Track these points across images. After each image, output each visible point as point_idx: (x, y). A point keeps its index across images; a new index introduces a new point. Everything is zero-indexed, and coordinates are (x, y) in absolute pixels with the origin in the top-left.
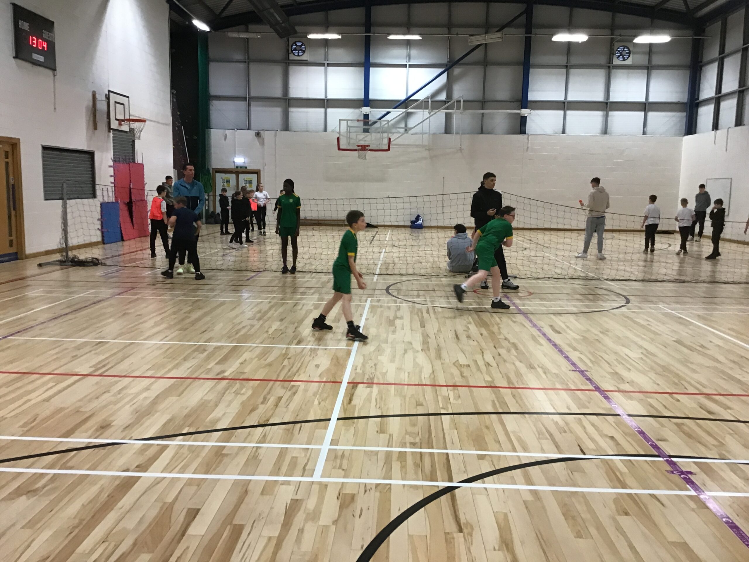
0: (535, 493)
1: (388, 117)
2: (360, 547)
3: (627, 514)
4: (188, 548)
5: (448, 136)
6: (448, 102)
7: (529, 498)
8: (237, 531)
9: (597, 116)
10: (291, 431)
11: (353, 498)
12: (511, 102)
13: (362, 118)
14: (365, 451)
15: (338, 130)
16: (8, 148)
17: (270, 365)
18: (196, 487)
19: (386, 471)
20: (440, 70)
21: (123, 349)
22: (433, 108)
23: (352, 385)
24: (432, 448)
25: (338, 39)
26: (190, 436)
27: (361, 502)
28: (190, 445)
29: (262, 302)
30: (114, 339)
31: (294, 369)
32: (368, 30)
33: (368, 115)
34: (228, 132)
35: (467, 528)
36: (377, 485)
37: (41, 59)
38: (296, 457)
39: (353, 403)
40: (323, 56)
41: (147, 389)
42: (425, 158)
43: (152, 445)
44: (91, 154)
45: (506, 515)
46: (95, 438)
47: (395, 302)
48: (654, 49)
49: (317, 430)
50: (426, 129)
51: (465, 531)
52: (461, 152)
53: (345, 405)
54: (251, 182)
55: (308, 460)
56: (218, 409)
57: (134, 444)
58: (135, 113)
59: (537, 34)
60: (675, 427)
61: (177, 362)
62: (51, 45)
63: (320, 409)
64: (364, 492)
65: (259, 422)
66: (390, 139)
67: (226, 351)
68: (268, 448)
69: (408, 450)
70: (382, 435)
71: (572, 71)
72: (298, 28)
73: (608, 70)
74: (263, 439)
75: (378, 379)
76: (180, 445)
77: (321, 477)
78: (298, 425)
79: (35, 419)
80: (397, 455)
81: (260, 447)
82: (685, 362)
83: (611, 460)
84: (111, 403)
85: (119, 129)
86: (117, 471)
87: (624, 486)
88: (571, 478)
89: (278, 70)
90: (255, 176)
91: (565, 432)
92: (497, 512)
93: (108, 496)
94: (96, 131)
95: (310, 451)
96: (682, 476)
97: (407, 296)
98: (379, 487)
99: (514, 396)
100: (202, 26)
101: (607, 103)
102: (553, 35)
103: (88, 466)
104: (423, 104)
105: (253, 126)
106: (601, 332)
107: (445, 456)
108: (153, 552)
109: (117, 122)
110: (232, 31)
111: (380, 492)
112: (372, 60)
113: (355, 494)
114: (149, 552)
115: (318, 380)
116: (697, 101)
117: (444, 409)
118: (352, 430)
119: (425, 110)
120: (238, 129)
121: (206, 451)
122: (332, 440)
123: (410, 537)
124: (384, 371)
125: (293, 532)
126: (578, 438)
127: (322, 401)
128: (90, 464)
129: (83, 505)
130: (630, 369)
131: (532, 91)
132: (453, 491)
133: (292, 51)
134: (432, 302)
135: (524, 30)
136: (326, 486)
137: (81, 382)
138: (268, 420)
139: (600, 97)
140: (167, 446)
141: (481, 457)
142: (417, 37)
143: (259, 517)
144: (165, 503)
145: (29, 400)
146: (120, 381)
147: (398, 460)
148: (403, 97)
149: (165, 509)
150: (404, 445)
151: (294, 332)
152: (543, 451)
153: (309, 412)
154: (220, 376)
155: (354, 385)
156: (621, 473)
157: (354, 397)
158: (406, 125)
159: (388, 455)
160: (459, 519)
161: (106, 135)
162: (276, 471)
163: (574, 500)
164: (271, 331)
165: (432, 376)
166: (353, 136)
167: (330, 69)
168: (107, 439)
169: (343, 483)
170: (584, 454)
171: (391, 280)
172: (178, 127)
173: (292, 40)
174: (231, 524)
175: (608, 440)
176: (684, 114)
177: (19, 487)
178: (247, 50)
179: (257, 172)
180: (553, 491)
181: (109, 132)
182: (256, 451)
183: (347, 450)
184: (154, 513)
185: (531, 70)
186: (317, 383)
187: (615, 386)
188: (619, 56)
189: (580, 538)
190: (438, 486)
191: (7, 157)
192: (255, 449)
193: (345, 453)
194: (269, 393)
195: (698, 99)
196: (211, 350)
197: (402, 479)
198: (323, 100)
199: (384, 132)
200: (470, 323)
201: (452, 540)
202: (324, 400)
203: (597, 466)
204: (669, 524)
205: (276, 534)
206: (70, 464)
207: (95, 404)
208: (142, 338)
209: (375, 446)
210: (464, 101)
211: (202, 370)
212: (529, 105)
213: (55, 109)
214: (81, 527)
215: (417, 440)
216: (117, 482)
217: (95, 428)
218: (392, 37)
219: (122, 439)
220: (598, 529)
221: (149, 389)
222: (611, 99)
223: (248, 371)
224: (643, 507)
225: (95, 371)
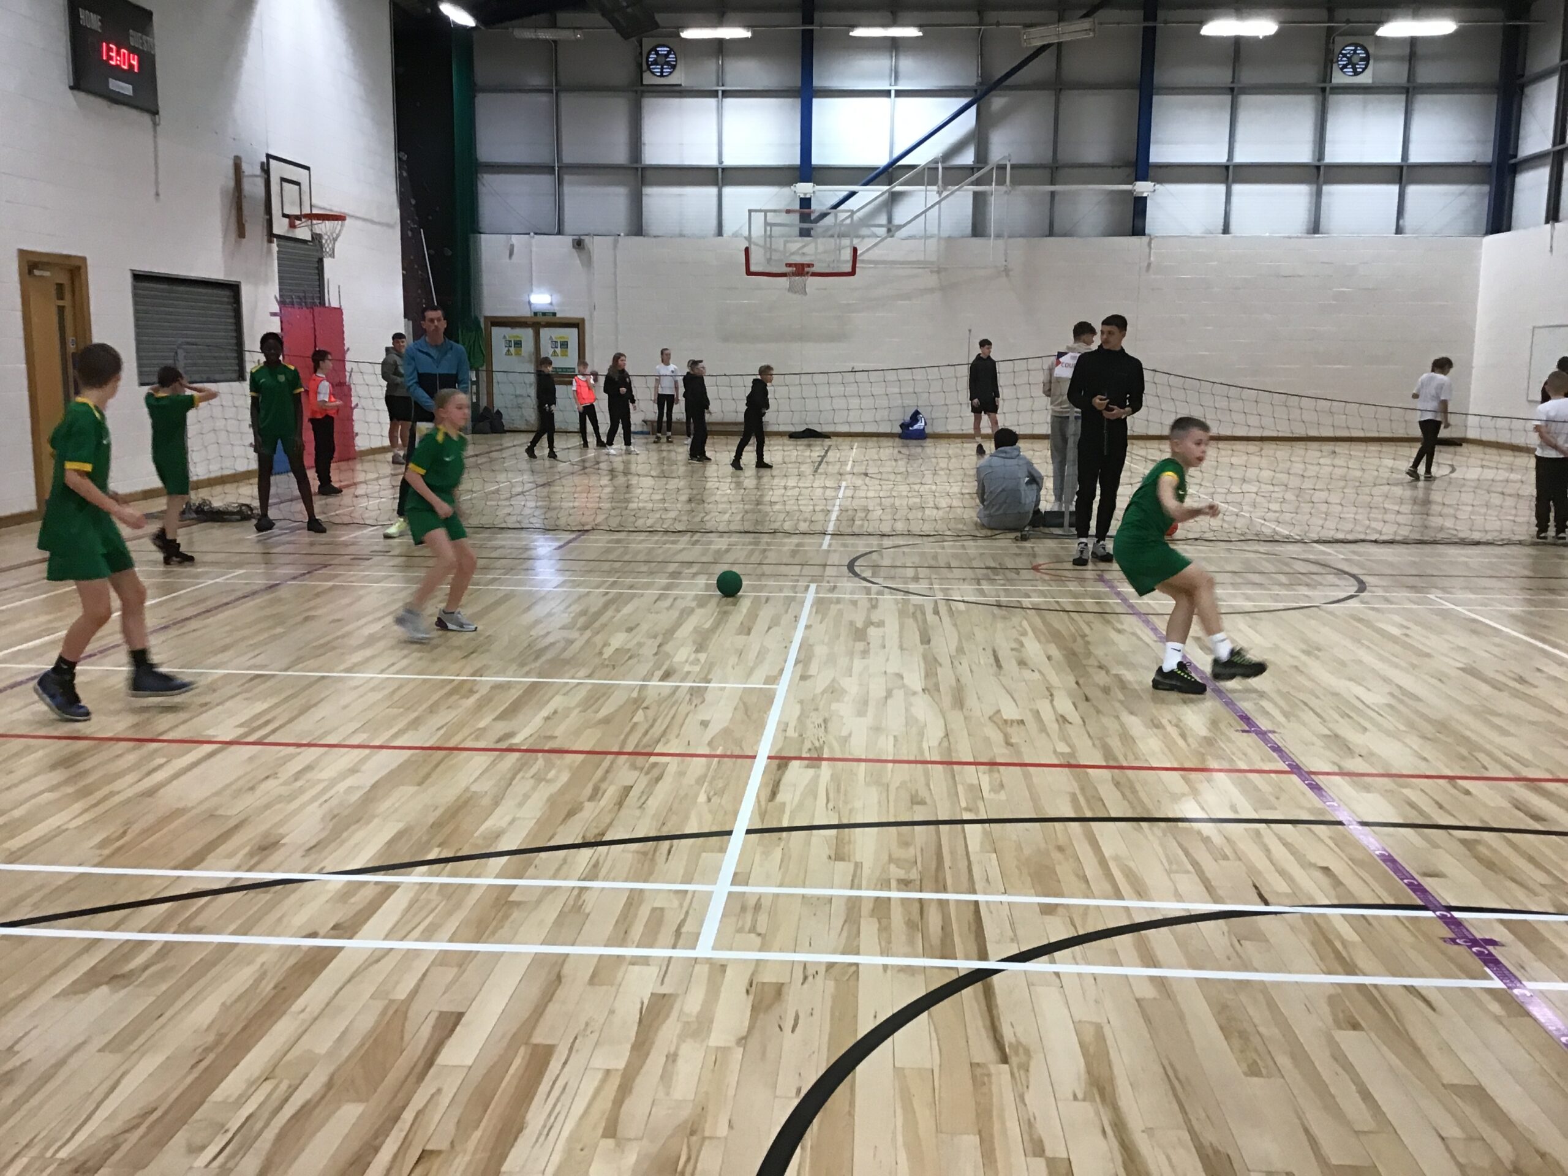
0: (1161, 983)
1: (852, 204)
2: (794, 1091)
3: (1355, 1026)
4: (439, 1091)
5: (978, 241)
6: (980, 169)
7: (1149, 992)
8: (541, 1057)
9: (1298, 194)
10: (650, 856)
11: (779, 990)
12: (1113, 167)
13: (797, 206)
14: (803, 896)
15: (746, 233)
16: (63, 278)
17: (607, 721)
18: (455, 970)
19: (848, 938)
20: (963, 101)
21: (304, 689)
22: (946, 183)
23: (776, 762)
24: (945, 890)
25: (746, 39)
26: (442, 865)
27: (795, 1000)
28: (443, 886)
29: (589, 593)
30: (286, 670)
31: (657, 731)
32: (808, 19)
33: (809, 199)
34: (515, 239)
35: (1017, 1054)
36: (830, 966)
37: (127, 89)
38: (662, 909)
39: (780, 798)
40: (714, 78)
41: (353, 771)
42: (931, 290)
43: (366, 883)
44: (233, 289)
45: (1099, 1028)
46: (249, 870)
47: (868, 591)
48: (1420, 50)
49: (704, 855)
50: (933, 229)
51: (1014, 1060)
52: (1007, 275)
53: (763, 803)
54: (564, 345)
55: (687, 913)
56: (499, 811)
57: (328, 881)
58: (324, 200)
59: (1169, 22)
60: (1463, 850)
61: (415, 714)
62: (148, 61)
63: (710, 811)
64: (801, 980)
65: (584, 837)
66: (855, 250)
67: (514, 694)
68: (603, 889)
69: (895, 894)
70: (840, 865)
71: (1244, 99)
72: (660, 18)
73: (1320, 98)
74: (593, 873)
75: (831, 749)
76: (421, 884)
77: (714, 948)
78: (667, 843)
79: (124, 833)
80: (871, 905)
81: (586, 888)
82: (1484, 713)
83: (1324, 915)
84: (280, 799)
85: (290, 235)
86: (294, 935)
87: (1351, 970)
88: (1237, 953)
89: (619, 106)
90: (575, 331)
91: (1226, 858)
92: (1080, 1021)
93: (275, 987)
94: (244, 240)
95: (689, 896)
96: (1474, 949)
97: (893, 578)
98: (834, 971)
99: (1117, 784)
100: (461, 17)
101: (1318, 168)
102: (1202, 23)
103: (233, 927)
104: (926, 175)
105: (568, 226)
106: (1303, 652)
107: (972, 907)
108: (367, 1101)
109: (286, 220)
110: (523, 27)
111: (836, 980)
112: (817, 83)
113: (783, 984)
114: (360, 1100)
115: (707, 751)
116: (1513, 161)
117: (968, 809)
118: (777, 854)
119: (929, 188)
120: (536, 234)
121: (474, 896)
122: (735, 874)
123: (898, 1071)
124: (844, 733)
125: (655, 1062)
126: (1252, 870)
127: (715, 794)
128: (239, 922)
129: (223, 1004)
130: (1365, 729)
131: (1157, 142)
132: (988, 979)
133: (648, 66)
134: (945, 591)
135: (1140, 14)
136: (723, 967)
137: (219, 756)
138: (603, 835)
139: (1303, 154)
140: (395, 887)
141: (1048, 910)
142: (913, 32)
143: (585, 1030)
144: (392, 1001)
145: (112, 794)
146: (299, 754)
147: (872, 916)
148: (882, 161)
149: (391, 1012)
150: (886, 885)
151: (656, 654)
152: (1179, 898)
153: (687, 818)
154: (504, 745)
155: (780, 761)
156: (1344, 943)
157: (782, 787)
158: (890, 220)
159: (853, 904)
160: (1002, 1037)
161: (265, 250)
162: (621, 937)
163: (1243, 998)
164: (608, 652)
165: (946, 744)
166: (779, 244)
167: (729, 102)
168: (271, 871)
169: (758, 962)
170: (1267, 903)
171: (861, 546)
172: (412, 230)
173: (648, 43)
174: (526, 1044)
175: (1319, 875)
176: (1486, 188)
177: (93, 968)
178: (554, 66)
179: (577, 324)
180: (1199, 981)
181: (270, 241)
182: (579, 895)
183: (766, 894)
184: (367, 1023)
185: (1155, 98)
186: (704, 759)
187: (1334, 763)
188: (1345, 66)
189: (1256, 1076)
190: (957, 969)
191: (61, 296)
192: (575, 892)
193: (762, 900)
194: (603, 779)
195: (1515, 156)
196: (484, 691)
197: (882, 954)
198: (714, 169)
199: (844, 236)
200: (1024, 633)
201: (986, 1079)
202: (720, 793)
203: (1292, 928)
204: (1446, 1048)
205: (621, 1065)
206: (198, 922)
207: (248, 801)
208: (342, 667)
209: (824, 887)
210: (1013, 167)
211: (465, 732)
212: (1151, 173)
213: (157, 194)
214: (221, 1048)
215: (914, 875)
216: (292, 961)
217: (247, 849)
218: (859, 32)
219: (304, 871)
220: (1293, 1057)
221: (357, 771)
222: (1330, 158)
223: (561, 733)
224: (1391, 1014)
225: (246, 734)
